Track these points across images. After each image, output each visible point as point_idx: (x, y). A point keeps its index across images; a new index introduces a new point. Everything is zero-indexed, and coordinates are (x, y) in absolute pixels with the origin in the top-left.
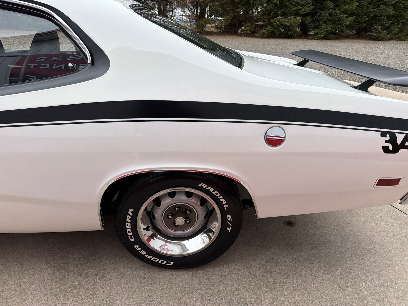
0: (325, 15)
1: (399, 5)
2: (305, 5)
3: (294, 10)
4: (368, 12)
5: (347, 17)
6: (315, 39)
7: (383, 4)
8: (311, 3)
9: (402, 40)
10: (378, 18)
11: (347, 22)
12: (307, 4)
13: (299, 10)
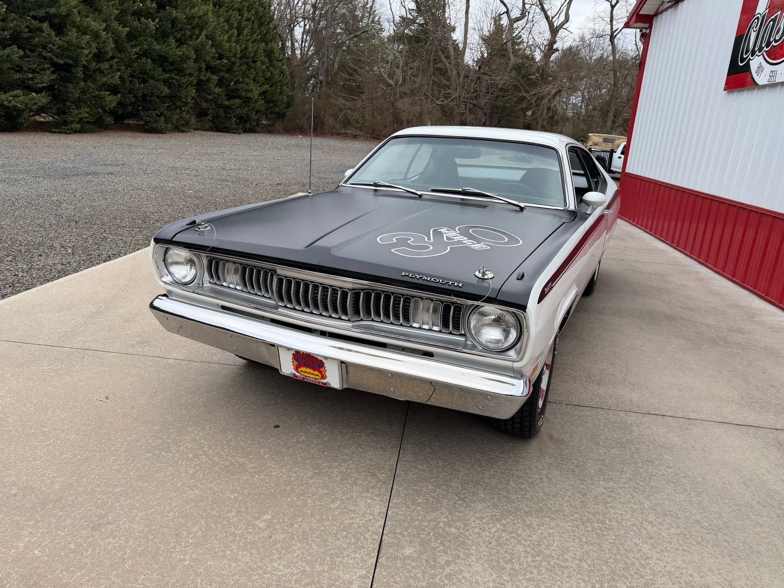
0: (73, 91)
1: (171, 81)
2: (38, 73)
3: (19, 79)
4: (133, 89)
5: (109, 95)
6: (66, 133)
7: (149, 77)
8: (49, 68)
9: (183, 132)
10: (148, 98)
11: (110, 104)
12: (41, 70)
13: (29, 79)
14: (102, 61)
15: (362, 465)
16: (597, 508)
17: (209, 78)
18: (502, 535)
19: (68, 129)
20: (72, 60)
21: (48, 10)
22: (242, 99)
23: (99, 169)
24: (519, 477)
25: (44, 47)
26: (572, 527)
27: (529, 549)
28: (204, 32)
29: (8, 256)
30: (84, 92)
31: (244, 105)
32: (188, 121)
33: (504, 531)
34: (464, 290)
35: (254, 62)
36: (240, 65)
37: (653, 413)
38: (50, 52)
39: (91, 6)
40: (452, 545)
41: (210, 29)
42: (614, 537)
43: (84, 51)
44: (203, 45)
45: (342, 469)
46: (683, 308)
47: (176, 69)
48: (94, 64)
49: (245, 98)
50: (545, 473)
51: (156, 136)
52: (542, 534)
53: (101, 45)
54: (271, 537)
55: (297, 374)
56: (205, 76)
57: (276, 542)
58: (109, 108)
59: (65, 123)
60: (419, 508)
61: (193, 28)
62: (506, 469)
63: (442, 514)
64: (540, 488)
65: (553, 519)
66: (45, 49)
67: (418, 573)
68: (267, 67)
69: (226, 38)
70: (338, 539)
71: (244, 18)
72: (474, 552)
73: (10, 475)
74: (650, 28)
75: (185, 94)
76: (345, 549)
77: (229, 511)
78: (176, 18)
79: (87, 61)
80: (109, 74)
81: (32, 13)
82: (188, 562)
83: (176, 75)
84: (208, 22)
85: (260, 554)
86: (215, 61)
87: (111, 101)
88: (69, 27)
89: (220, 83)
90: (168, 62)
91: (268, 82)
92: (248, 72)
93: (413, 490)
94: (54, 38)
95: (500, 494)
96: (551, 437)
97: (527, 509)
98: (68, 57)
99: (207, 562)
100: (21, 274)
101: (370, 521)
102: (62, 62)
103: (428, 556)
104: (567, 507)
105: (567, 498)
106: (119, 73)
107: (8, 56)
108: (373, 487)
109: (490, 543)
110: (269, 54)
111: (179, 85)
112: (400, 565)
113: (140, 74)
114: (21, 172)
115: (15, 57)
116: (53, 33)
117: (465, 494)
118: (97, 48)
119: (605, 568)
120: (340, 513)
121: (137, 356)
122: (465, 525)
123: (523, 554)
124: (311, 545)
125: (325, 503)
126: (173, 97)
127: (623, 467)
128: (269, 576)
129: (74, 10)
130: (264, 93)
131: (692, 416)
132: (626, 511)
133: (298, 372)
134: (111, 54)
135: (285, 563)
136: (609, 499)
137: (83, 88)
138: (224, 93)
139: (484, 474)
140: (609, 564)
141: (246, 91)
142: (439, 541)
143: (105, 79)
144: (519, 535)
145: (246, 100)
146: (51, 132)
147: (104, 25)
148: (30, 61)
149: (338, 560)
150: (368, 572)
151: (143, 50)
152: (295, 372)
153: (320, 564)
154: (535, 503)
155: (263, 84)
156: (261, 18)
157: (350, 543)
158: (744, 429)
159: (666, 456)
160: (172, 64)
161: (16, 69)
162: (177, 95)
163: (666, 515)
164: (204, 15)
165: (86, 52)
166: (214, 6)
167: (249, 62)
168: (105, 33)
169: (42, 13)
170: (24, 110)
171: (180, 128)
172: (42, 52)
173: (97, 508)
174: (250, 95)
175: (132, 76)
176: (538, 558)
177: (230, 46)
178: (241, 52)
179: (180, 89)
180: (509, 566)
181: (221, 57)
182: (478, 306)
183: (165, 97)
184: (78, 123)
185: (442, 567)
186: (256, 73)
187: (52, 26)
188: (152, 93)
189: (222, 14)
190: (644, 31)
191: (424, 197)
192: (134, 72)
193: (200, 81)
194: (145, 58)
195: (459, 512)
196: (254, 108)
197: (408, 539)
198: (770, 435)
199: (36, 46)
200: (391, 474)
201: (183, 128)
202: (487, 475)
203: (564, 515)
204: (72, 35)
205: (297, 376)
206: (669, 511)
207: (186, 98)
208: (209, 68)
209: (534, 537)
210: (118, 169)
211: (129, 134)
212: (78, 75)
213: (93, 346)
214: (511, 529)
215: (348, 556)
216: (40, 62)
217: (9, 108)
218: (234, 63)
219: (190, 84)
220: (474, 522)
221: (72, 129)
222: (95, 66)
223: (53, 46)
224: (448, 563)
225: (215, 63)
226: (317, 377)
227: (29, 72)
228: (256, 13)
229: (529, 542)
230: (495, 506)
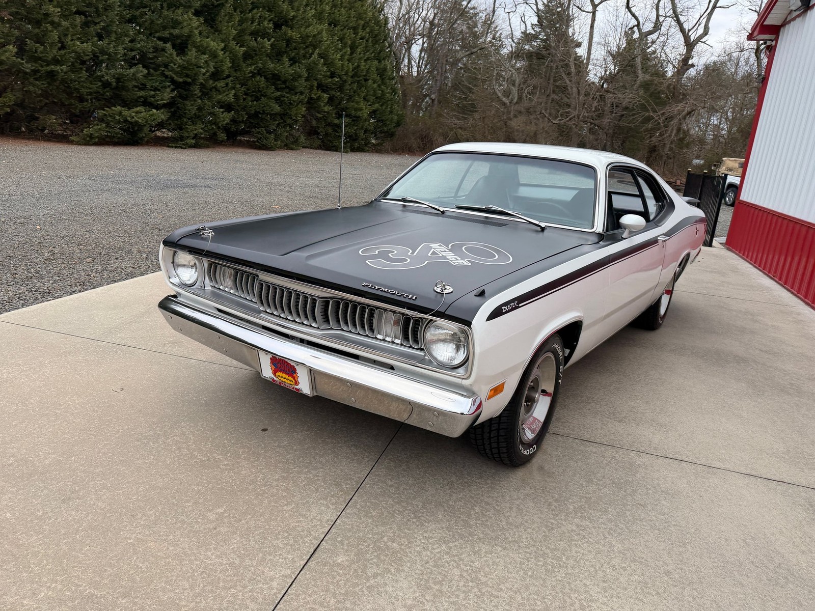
0: (191, 107)
1: (282, 99)
2: (159, 90)
3: (142, 97)
4: (246, 106)
5: (223, 112)
6: (182, 148)
7: (262, 95)
8: (169, 86)
9: (292, 149)
10: (260, 116)
11: (224, 121)
12: (161, 87)
13: (151, 97)
14: (219, 79)
15: (331, 474)
16: (559, 544)
17: (319, 96)
18: (443, 556)
19: (184, 144)
20: (191, 78)
21: (172, 31)
22: (351, 118)
23: (199, 182)
24: (487, 504)
25: (166, 66)
26: (523, 559)
27: (465, 574)
28: (317, 51)
29: (88, 257)
30: (200, 109)
31: (353, 123)
32: (297, 139)
33: (447, 553)
34: (417, 303)
35: (366, 80)
36: (352, 83)
37: (671, 456)
38: (171, 71)
39: (212, 27)
40: (387, 559)
41: (323, 48)
42: (564, 575)
43: (202, 69)
44: (315, 63)
45: (310, 476)
46: (762, 351)
47: (287, 87)
48: (211, 82)
49: (354, 117)
50: (518, 503)
51: (265, 152)
52: (486, 561)
53: (219, 64)
54: (215, 529)
55: (275, 378)
56: (316, 95)
57: (219, 533)
58: (222, 125)
59: (182, 138)
60: (370, 521)
61: (307, 47)
62: (478, 494)
63: (391, 528)
64: (505, 516)
65: (506, 549)
66: (167, 68)
67: (341, 580)
68: (379, 86)
69: (338, 56)
70: (278, 539)
71: (359, 37)
72: (406, 569)
73: (13, 448)
74: (777, 39)
75: (295, 112)
76: (280, 549)
77: (188, 501)
78: (291, 37)
79: (204, 80)
80: (224, 92)
81: (157, 35)
82: (132, 541)
83: (287, 93)
84: (322, 41)
85: (199, 543)
86: (327, 80)
87: (226, 118)
88: (189, 47)
89: (331, 100)
90: (279, 80)
91: (378, 100)
92: (359, 90)
93: (372, 503)
94: (175, 57)
95: (460, 517)
96: (541, 468)
97: (482, 536)
98: (187, 76)
99: (148, 543)
100: (94, 274)
101: (316, 526)
102: (181, 80)
103: (359, 567)
104: (527, 538)
105: (530, 530)
106: (233, 92)
107: (134, 74)
108: (332, 496)
109: (427, 563)
110: (382, 72)
111: (290, 103)
112: (326, 570)
113: (253, 92)
114: (126, 182)
115: (140, 75)
116: (175, 53)
117: (423, 513)
118: (214, 68)
119: (539, 603)
120: (290, 515)
121: (164, 355)
122: (409, 542)
123: (456, 578)
124: (250, 540)
125: (280, 505)
126: (284, 114)
127: (608, 508)
128: (199, 562)
129: (195, 31)
130: (373, 113)
131: (717, 464)
132: (590, 552)
133: (276, 376)
134: (227, 73)
135: (219, 553)
136: (576, 537)
137: (199, 105)
138: (335, 111)
139: (452, 496)
140: (546, 600)
141: (356, 110)
142: (375, 554)
143: (220, 97)
144: (460, 559)
145: (355, 119)
146: (169, 146)
147: (223, 45)
148: (153, 79)
149: (268, 558)
150: (293, 573)
151: (258, 69)
152: (273, 376)
153: (251, 559)
154: (493, 531)
155: (374, 103)
156: (376, 36)
157: (287, 544)
158: (772, 485)
159: (664, 502)
160: (284, 82)
161: (141, 86)
162: (287, 113)
163: (634, 561)
164: (319, 33)
165: (203, 70)
166: (330, 24)
167: (361, 80)
168: (222, 52)
169: (166, 34)
170: (145, 125)
171: (290, 145)
172: (164, 71)
173: (74, 484)
174: (359, 113)
175: (246, 94)
176: (470, 584)
177: (343, 65)
178: (353, 70)
179: (291, 107)
180: (437, 587)
181: (332, 75)
182: (431, 320)
183: (276, 114)
184: (193, 139)
185: (368, 579)
186: (368, 91)
187: (174, 47)
188: (263, 111)
189: (336, 32)
190: (769, 43)
191: (447, 214)
192: (248, 90)
193: (311, 99)
194: (259, 77)
195: (409, 529)
196: (362, 127)
197: (346, 548)
198: (803, 494)
199: (159, 66)
200: (355, 486)
201: (292, 146)
202: (454, 498)
203: (519, 546)
204: (192, 53)
205: (274, 381)
206: (639, 558)
207: (296, 115)
208: (321, 87)
209: (476, 564)
210: (214, 182)
211: (240, 150)
212: (196, 92)
213: (129, 343)
214: (455, 552)
215: (280, 555)
216: (162, 81)
217: (131, 123)
218: (345, 81)
219: (300, 102)
220: (420, 540)
221: (187, 144)
222: (212, 84)
223: (175, 65)
224: (375, 576)
225: (326, 82)
226: (291, 383)
227: (151, 90)
228: (371, 31)
229: (468, 568)
230: (449, 528)
